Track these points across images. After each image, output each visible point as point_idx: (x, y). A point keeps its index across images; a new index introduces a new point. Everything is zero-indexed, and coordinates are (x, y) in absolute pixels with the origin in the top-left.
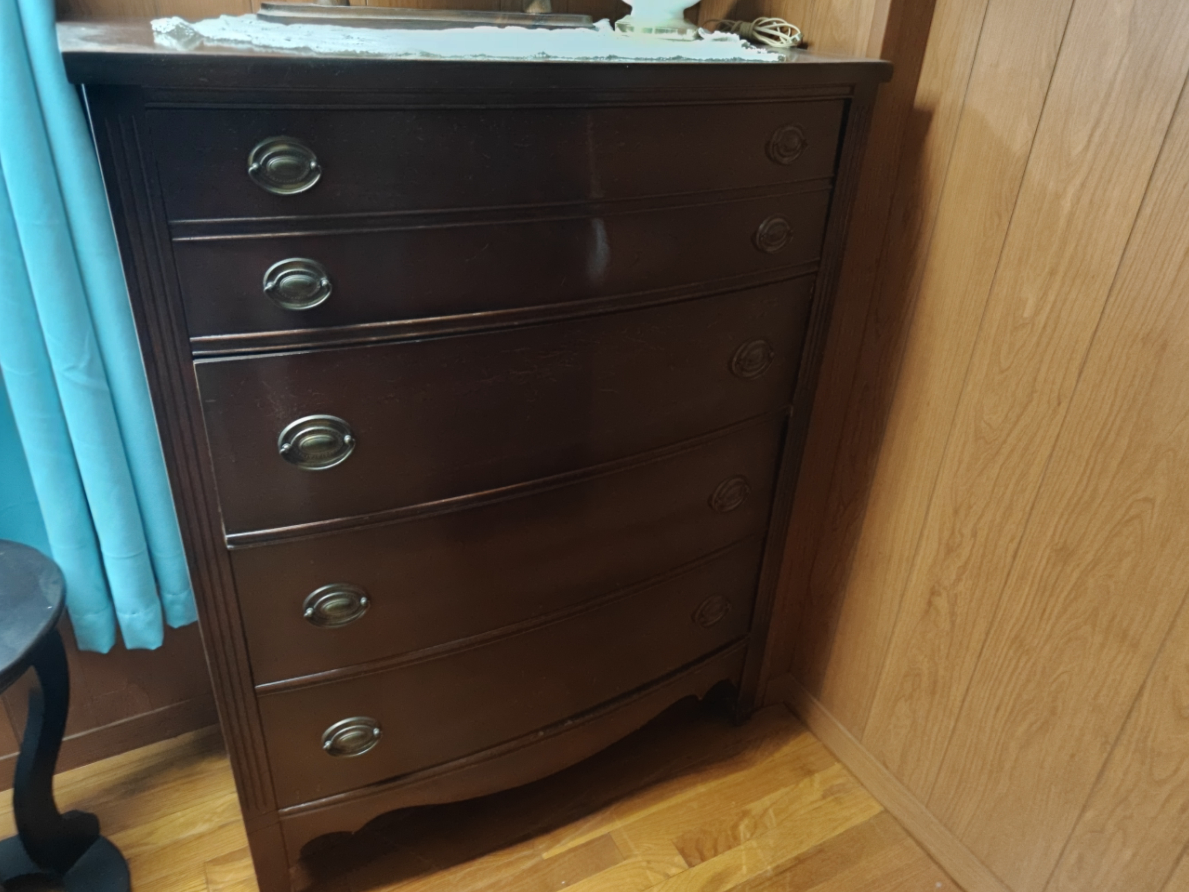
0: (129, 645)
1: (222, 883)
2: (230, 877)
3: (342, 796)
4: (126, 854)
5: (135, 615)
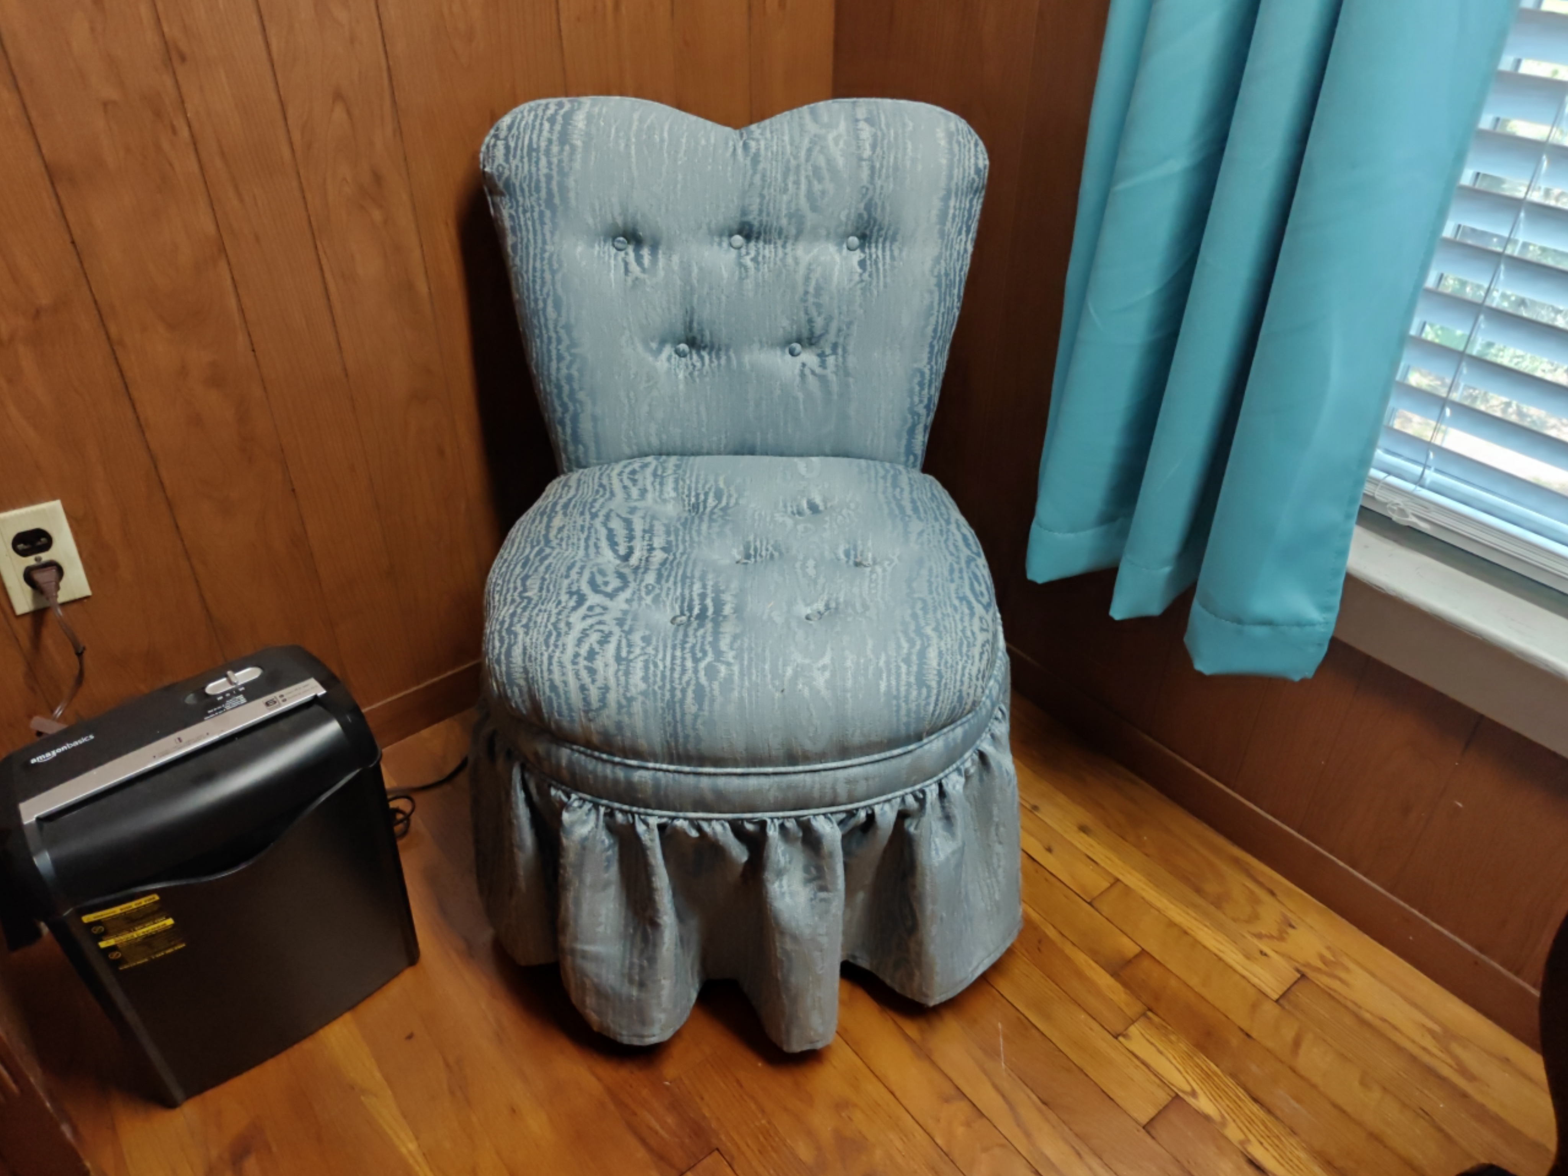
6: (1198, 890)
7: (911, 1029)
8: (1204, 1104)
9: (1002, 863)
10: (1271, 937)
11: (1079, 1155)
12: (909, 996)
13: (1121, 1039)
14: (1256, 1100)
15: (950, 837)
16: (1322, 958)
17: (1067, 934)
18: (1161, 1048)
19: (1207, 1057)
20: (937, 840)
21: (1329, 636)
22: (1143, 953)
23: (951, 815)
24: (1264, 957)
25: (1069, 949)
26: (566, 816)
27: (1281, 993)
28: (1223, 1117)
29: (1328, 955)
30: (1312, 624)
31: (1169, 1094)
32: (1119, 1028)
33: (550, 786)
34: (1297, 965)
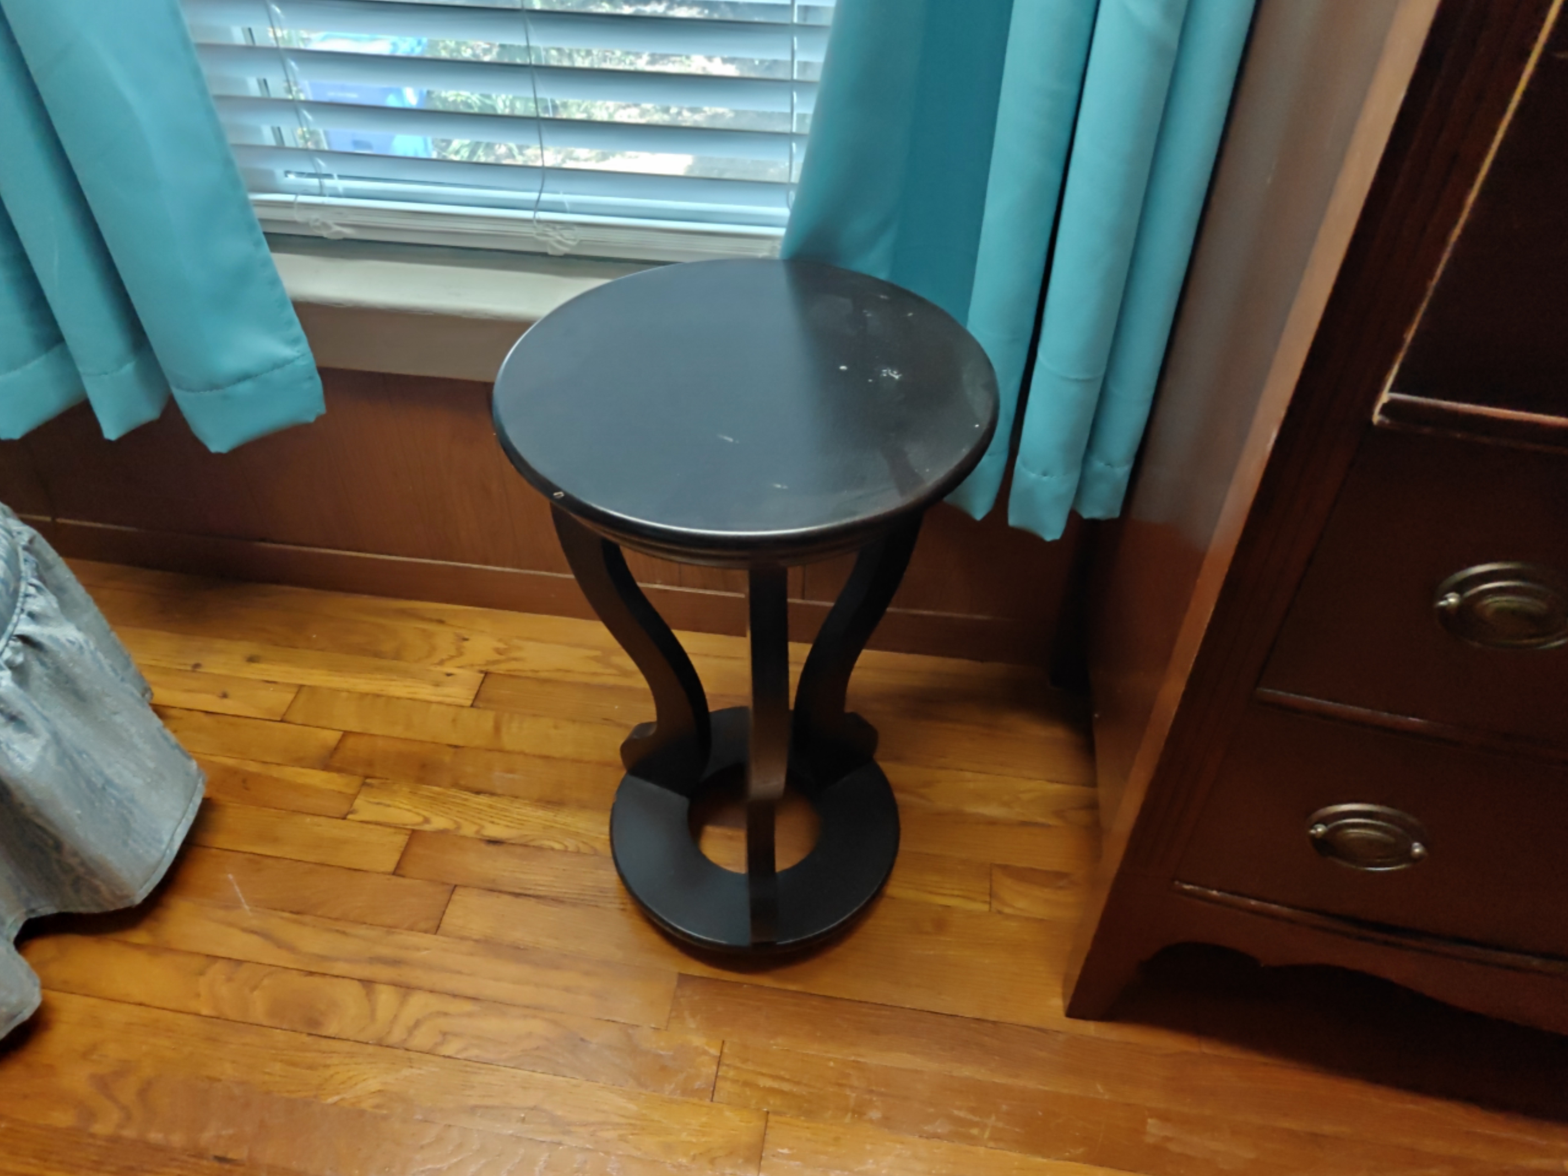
0: (1013, 520)
1: (1013, 907)
2: (1022, 904)
3: (1286, 911)
4: (899, 796)
5: (1045, 479)
6: (378, 655)
7: (139, 936)
8: (439, 822)
9: (133, 730)
10: (452, 658)
11: (344, 933)
12: (112, 909)
13: (350, 817)
14: (478, 792)
15: (29, 735)
16: (498, 651)
17: (268, 759)
18: (388, 802)
19: (428, 784)
20: (16, 747)
21: (313, 366)
22: (346, 734)
23: (14, 713)
24: (450, 678)
25: (275, 772)
27: (472, 697)
28: (456, 822)
29: (501, 645)
30: (287, 362)
31: (406, 834)
32: (345, 808)
34: (478, 668)
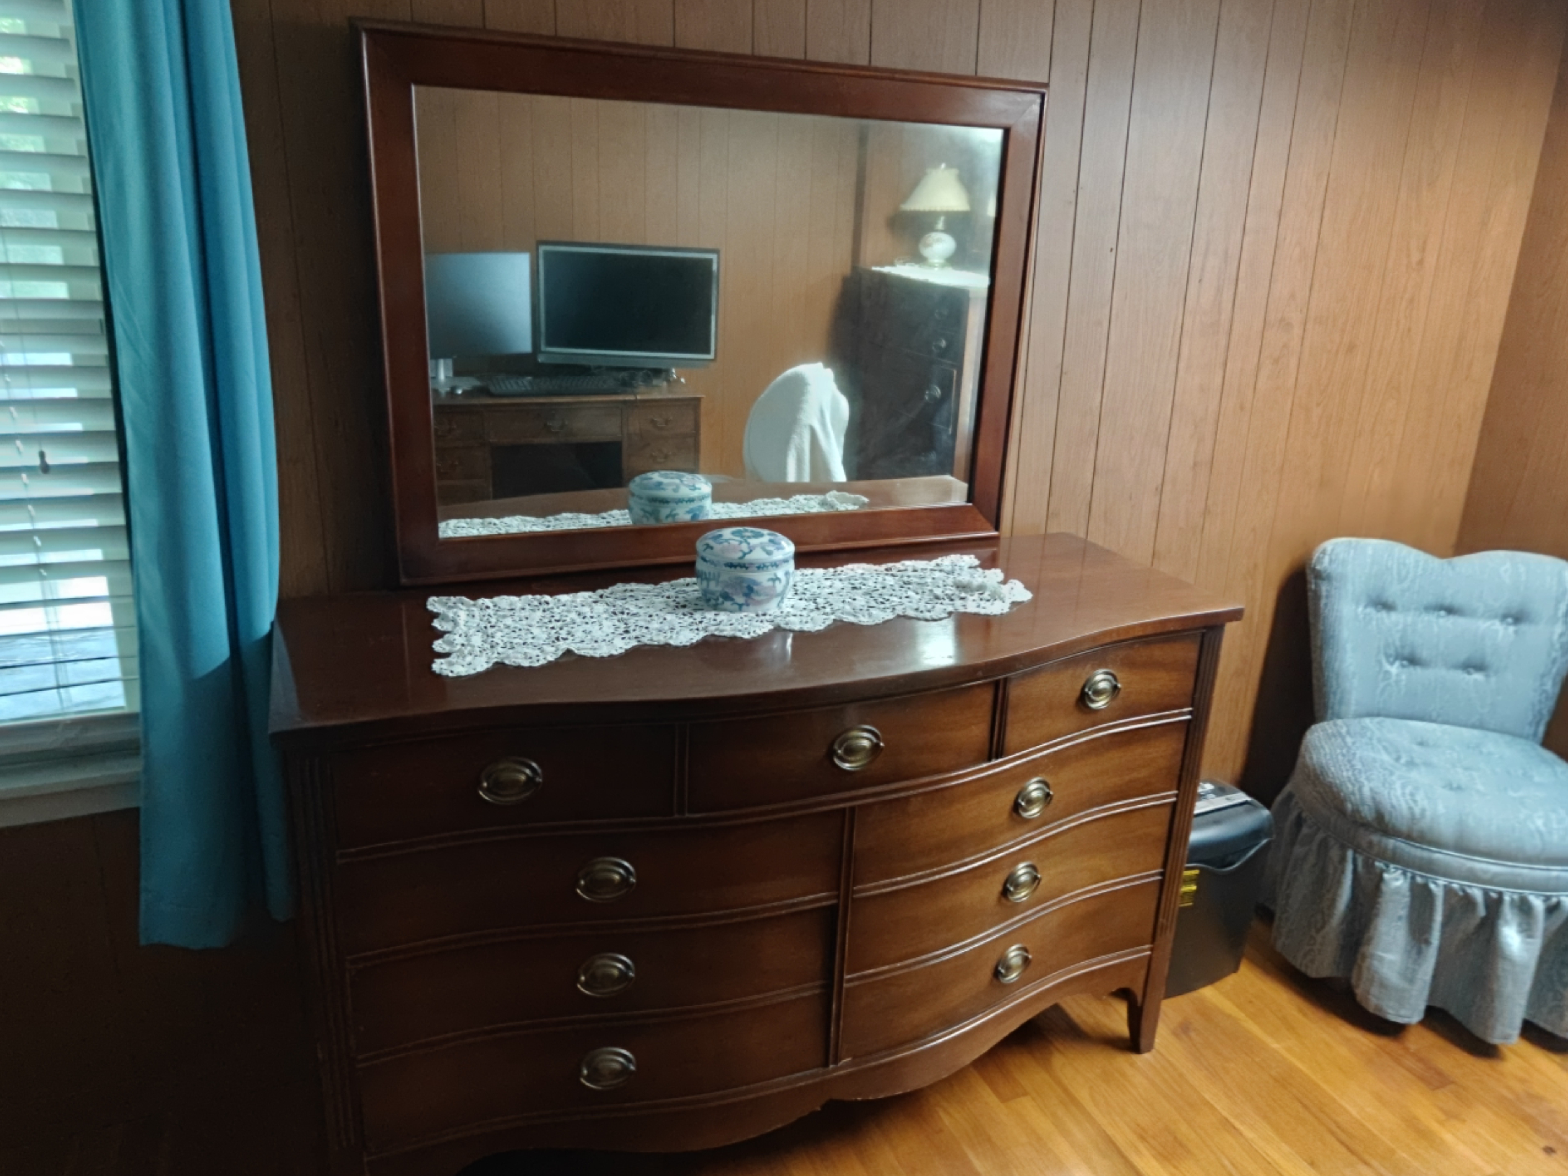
26: (1386, 876)
33: (1374, 861)
